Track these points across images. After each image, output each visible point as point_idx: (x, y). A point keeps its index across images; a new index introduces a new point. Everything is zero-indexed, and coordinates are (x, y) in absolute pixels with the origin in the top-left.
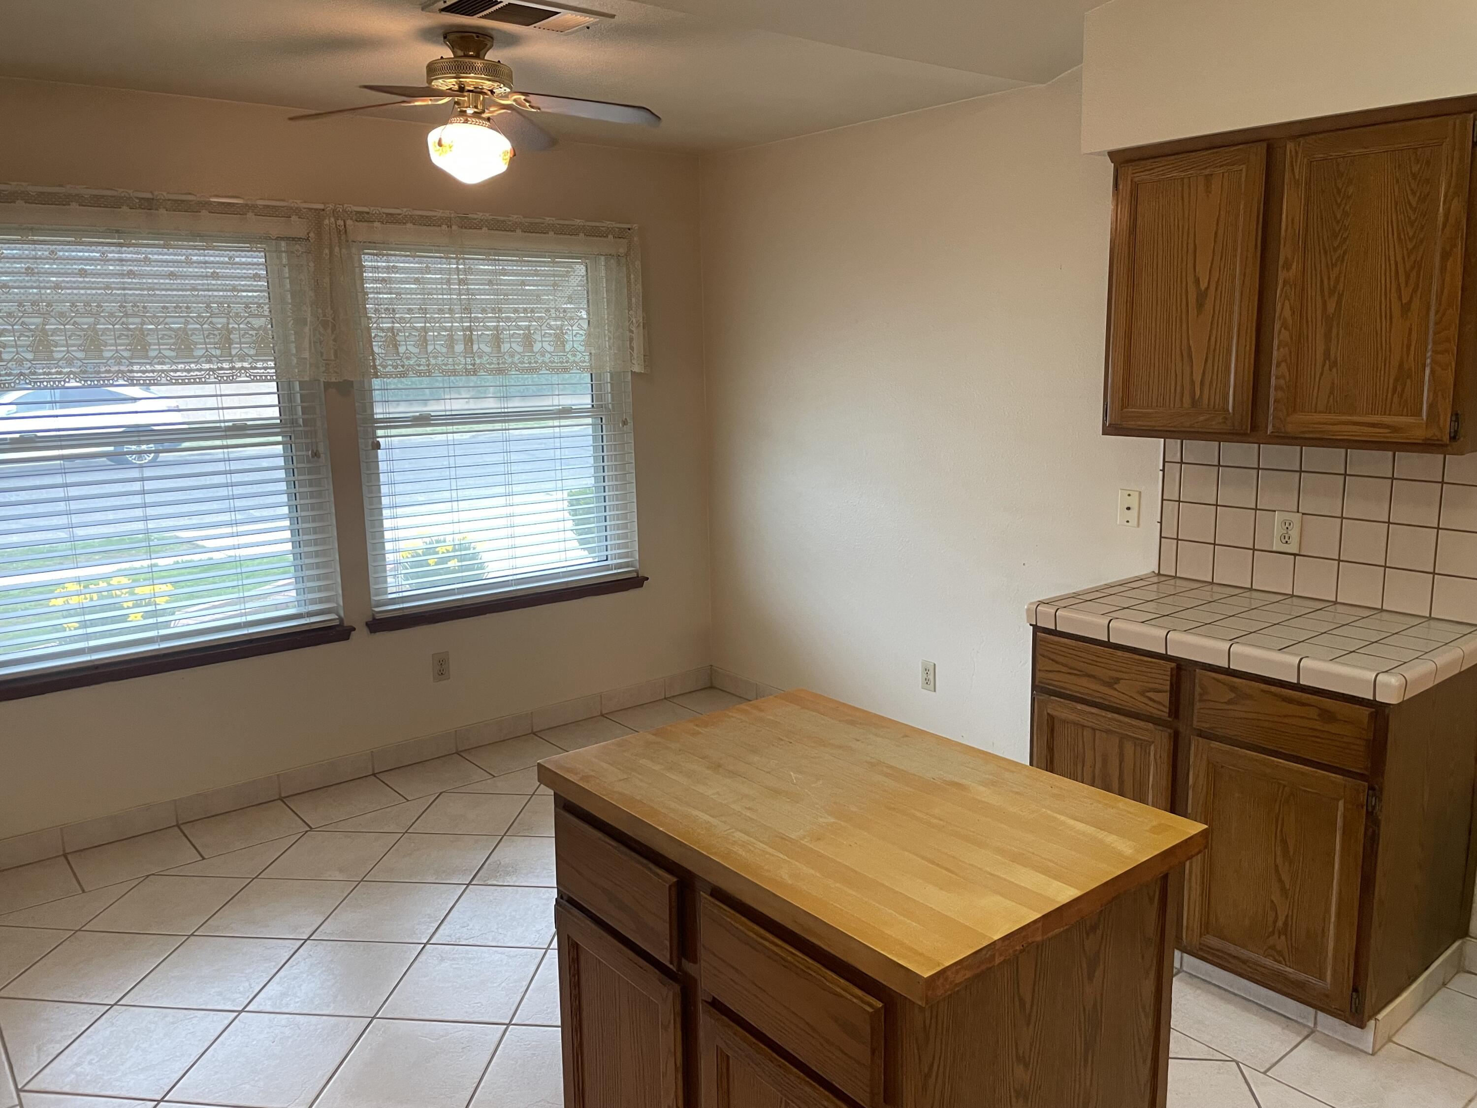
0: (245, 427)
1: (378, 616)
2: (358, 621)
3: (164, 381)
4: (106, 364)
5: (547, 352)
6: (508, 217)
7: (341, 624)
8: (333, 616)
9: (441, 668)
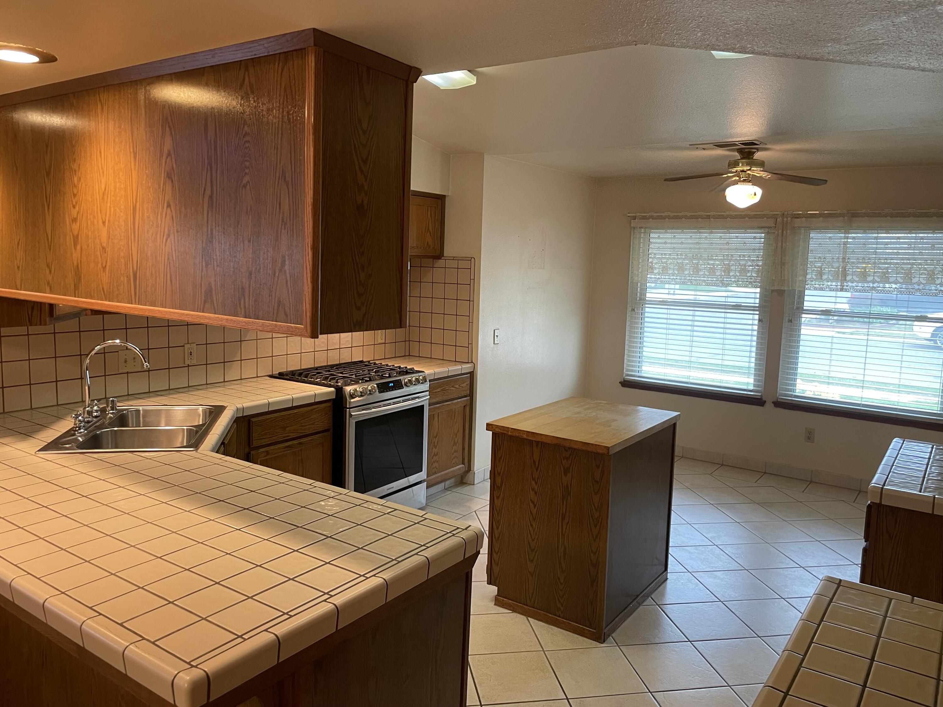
0: (740, 306)
1: (779, 400)
2: (769, 399)
3: (704, 284)
4: (685, 276)
5: (921, 283)
6: (883, 210)
7: (761, 399)
8: (760, 394)
9: (810, 436)
